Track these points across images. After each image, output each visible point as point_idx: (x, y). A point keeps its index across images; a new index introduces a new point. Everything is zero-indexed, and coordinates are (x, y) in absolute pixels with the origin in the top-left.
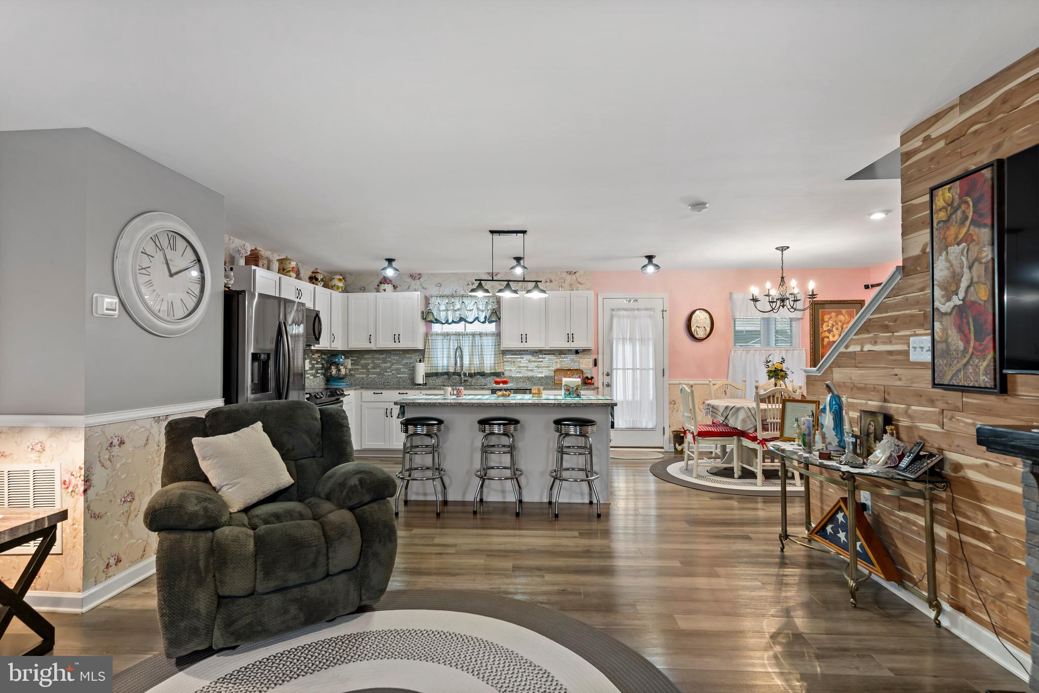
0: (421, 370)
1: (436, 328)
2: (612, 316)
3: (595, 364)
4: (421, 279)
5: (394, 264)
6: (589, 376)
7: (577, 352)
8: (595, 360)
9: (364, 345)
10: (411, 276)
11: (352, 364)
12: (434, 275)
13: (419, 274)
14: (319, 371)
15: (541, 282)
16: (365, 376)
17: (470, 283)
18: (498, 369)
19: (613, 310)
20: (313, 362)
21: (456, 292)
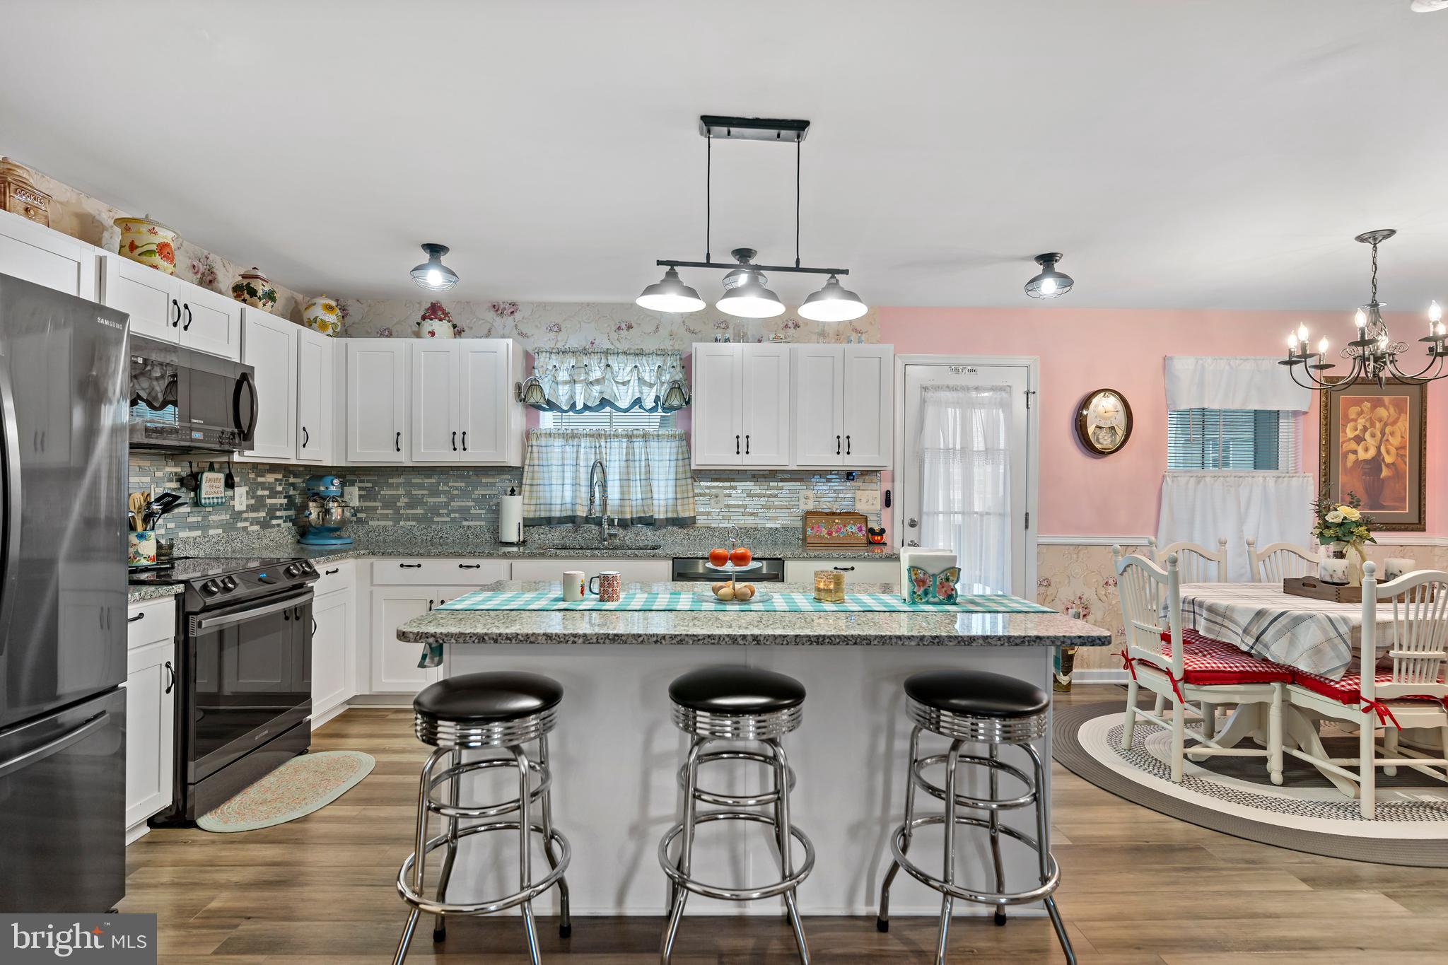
0: (515, 511)
1: (547, 420)
2: (923, 402)
3: (888, 502)
4: (517, 315)
5: (445, 259)
6: (877, 528)
7: (849, 476)
8: (888, 494)
9: (384, 455)
10: (495, 307)
11: (360, 496)
12: (543, 306)
13: (513, 304)
14: (278, 514)
15: (846, 272)
16: (391, 523)
17: (623, 326)
18: (684, 511)
19: (925, 389)
20: (260, 493)
21: (592, 343)
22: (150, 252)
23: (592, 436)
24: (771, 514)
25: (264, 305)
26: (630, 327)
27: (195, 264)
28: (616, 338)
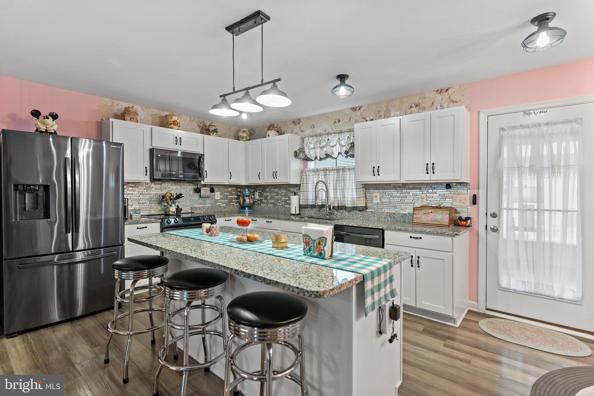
0: (295, 201)
1: (311, 165)
2: (501, 138)
3: (475, 200)
4: (300, 123)
6: (464, 216)
7: (448, 186)
8: (475, 197)
9: (267, 180)
10: (294, 122)
11: (259, 195)
12: (309, 118)
13: (299, 120)
14: (233, 201)
16: (266, 205)
17: (337, 121)
18: (359, 203)
19: (503, 129)
20: (225, 194)
21: (325, 131)
22: (171, 124)
23: (323, 170)
24: (403, 206)
25: (213, 134)
26: (339, 121)
27: (199, 124)
28: (334, 127)
